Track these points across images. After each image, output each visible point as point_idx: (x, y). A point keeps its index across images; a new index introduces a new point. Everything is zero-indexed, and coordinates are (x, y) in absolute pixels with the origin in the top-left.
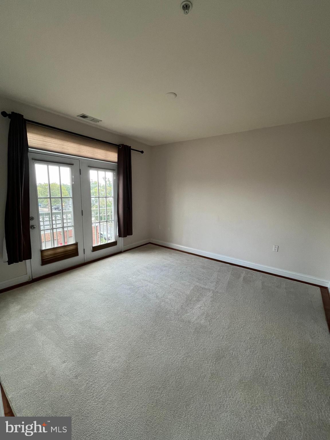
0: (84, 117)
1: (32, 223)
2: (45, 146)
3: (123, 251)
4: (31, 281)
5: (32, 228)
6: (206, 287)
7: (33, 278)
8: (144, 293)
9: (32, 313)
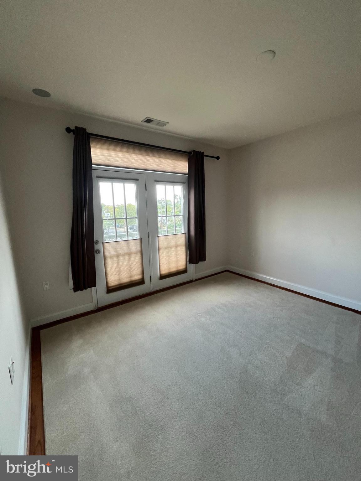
0: (149, 121)
1: (96, 247)
2: (109, 161)
3: (195, 280)
4: (97, 310)
5: (97, 252)
6: (319, 348)
7: (100, 306)
8: (223, 346)
9: (92, 352)
